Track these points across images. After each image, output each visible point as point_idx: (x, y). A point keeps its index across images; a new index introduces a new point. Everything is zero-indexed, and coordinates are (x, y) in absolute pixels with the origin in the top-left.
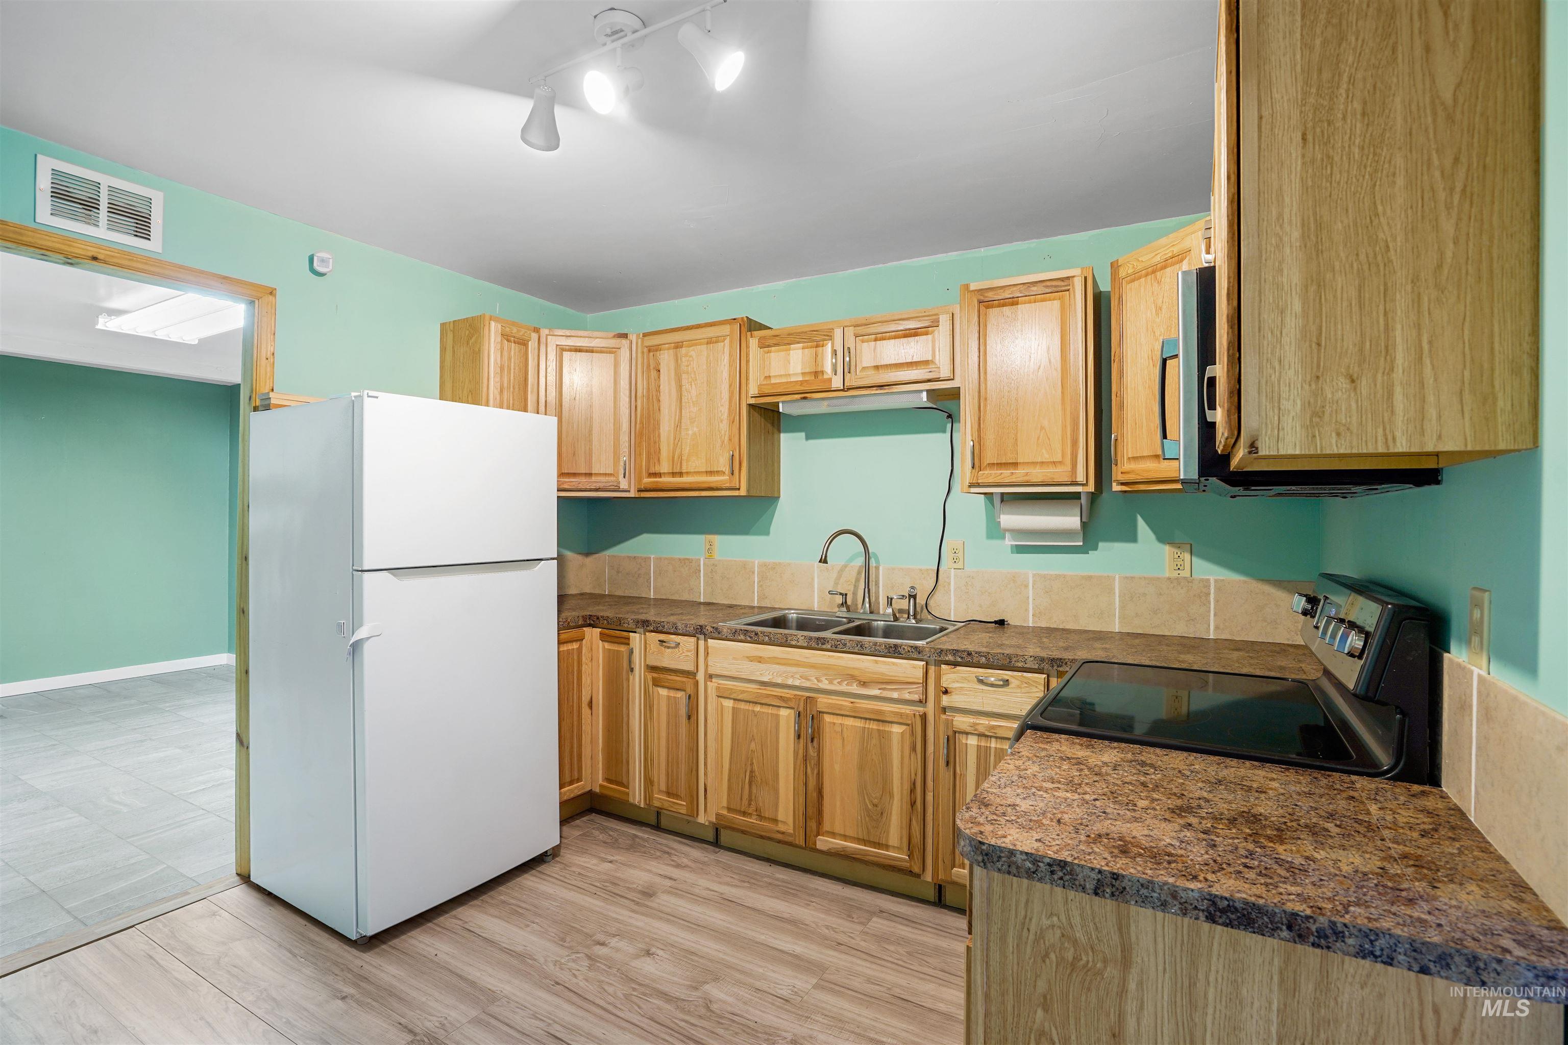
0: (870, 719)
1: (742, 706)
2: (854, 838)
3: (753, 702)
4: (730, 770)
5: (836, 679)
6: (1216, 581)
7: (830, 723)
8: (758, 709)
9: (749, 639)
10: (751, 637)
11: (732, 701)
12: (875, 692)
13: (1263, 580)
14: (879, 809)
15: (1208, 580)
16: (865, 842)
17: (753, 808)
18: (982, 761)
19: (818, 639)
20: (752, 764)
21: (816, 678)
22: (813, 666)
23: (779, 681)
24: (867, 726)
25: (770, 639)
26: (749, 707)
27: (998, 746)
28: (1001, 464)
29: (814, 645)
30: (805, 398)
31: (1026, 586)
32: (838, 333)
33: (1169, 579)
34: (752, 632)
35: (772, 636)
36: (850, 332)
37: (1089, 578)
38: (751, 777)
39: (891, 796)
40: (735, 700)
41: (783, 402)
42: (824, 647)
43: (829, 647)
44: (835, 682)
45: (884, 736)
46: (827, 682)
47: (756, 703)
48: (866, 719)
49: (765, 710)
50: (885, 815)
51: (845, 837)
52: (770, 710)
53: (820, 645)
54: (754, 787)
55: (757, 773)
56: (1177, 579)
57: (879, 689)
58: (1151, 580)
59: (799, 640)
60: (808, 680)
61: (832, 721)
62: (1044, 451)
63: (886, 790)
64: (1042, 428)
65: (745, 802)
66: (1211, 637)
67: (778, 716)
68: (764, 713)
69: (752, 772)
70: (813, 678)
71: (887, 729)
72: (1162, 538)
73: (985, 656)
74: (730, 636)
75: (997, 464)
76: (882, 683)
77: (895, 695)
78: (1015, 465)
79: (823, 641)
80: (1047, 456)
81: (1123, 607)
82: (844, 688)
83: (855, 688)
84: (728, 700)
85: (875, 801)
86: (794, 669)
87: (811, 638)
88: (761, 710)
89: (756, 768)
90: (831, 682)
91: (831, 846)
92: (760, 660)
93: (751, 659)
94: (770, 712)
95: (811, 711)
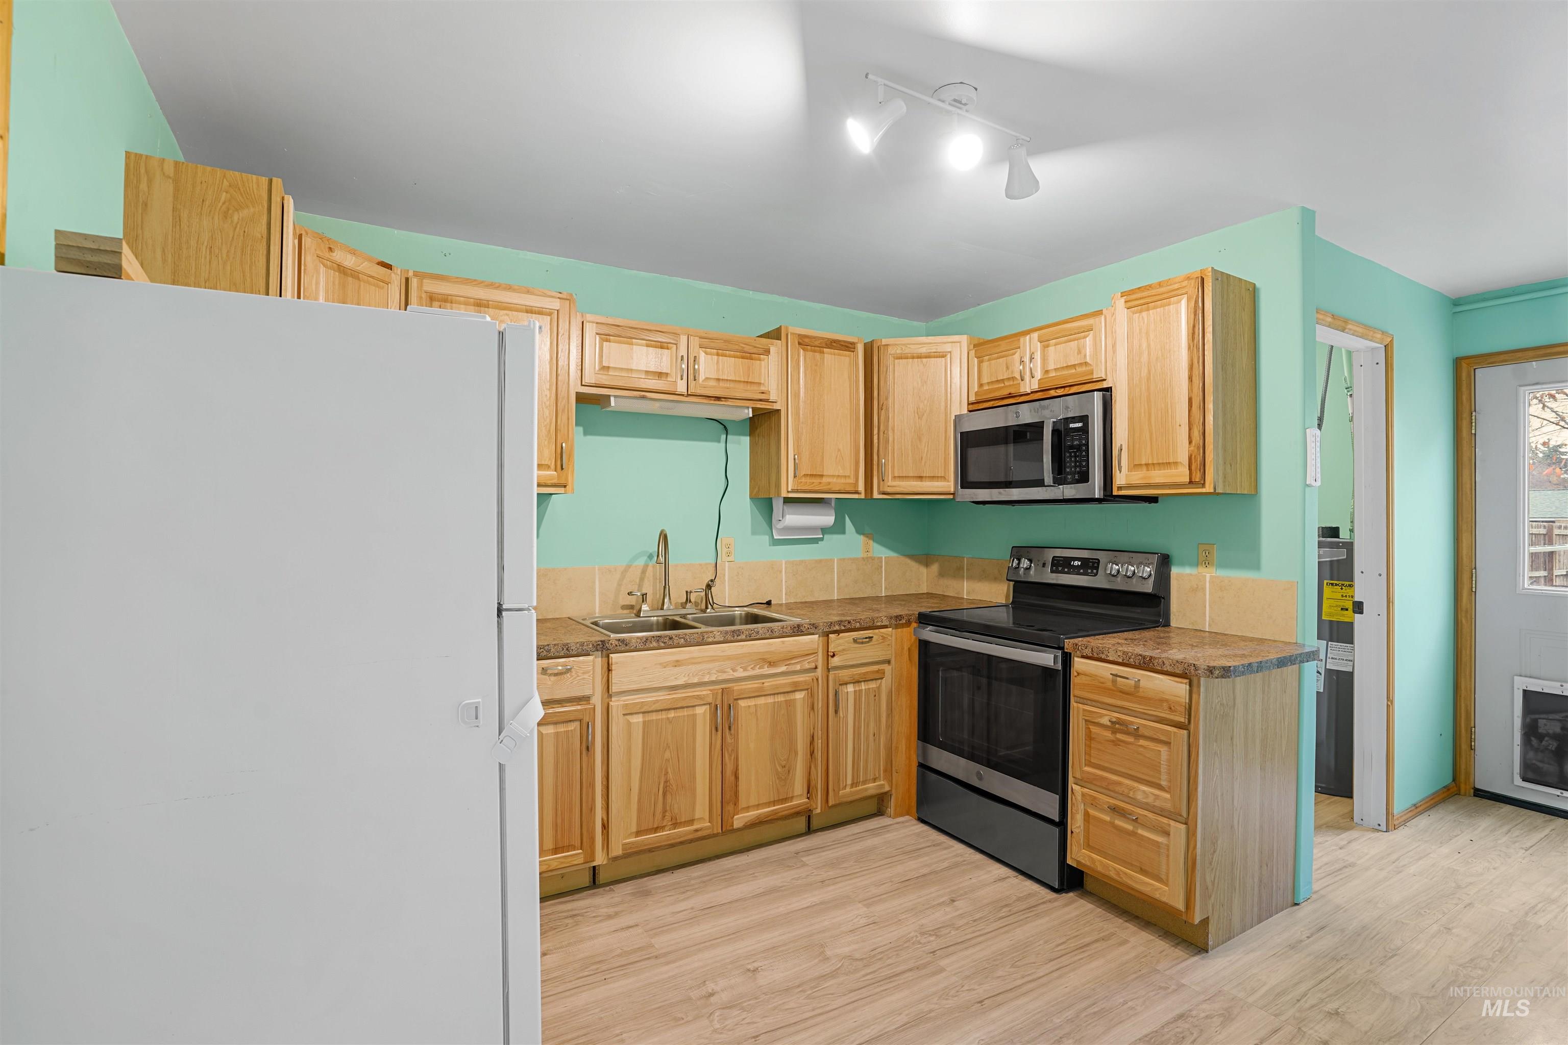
0: (778, 694)
1: (654, 717)
2: (765, 804)
3: (666, 710)
4: (640, 789)
5: (750, 665)
6: (885, 557)
7: (745, 707)
8: (673, 715)
9: (662, 645)
10: (665, 643)
11: (641, 715)
12: (783, 669)
13: (905, 556)
14: (787, 768)
15: (882, 557)
16: (774, 803)
17: (668, 818)
18: (857, 701)
19: (733, 631)
20: (666, 773)
21: (732, 669)
22: (729, 658)
23: (696, 680)
24: (776, 700)
25: (686, 640)
26: (663, 715)
27: (867, 687)
28: (813, 475)
29: (729, 637)
30: (643, 397)
31: (781, 572)
32: (683, 339)
33: (863, 558)
34: (666, 637)
35: (687, 637)
36: (695, 342)
37: (820, 561)
38: (665, 787)
39: (796, 753)
40: (644, 713)
41: (615, 397)
42: (739, 638)
43: (743, 637)
44: (749, 668)
45: (790, 704)
46: (742, 670)
47: (669, 709)
48: (774, 694)
49: (680, 713)
50: (791, 772)
51: (758, 806)
52: (685, 712)
53: (736, 637)
54: (669, 796)
55: (672, 782)
56: (867, 558)
57: (786, 665)
58: (854, 560)
59: (716, 636)
60: (725, 672)
61: (746, 705)
62: (840, 467)
63: (793, 751)
64: (839, 450)
65: (659, 815)
66: (883, 595)
67: (694, 715)
68: (679, 717)
69: (666, 782)
70: (729, 670)
71: (792, 698)
72: (859, 531)
73: (859, 622)
74: (640, 646)
75: (810, 475)
76: (788, 659)
77: (798, 667)
78: (822, 476)
79: (739, 632)
80: (841, 471)
81: (838, 581)
82: (757, 671)
83: (767, 670)
84: (635, 716)
85: (784, 763)
86: (710, 665)
87: (727, 633)
88: (677, 715)
89: (670, 776)
90: (745, 669)
91: (746, 820)
92: (677, 663)
93: (665, 665)
94: (686, 714)
95: (728, 701)
